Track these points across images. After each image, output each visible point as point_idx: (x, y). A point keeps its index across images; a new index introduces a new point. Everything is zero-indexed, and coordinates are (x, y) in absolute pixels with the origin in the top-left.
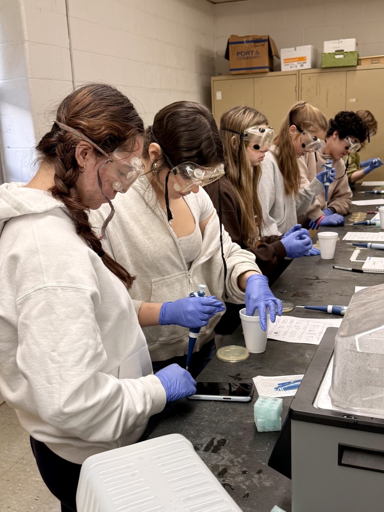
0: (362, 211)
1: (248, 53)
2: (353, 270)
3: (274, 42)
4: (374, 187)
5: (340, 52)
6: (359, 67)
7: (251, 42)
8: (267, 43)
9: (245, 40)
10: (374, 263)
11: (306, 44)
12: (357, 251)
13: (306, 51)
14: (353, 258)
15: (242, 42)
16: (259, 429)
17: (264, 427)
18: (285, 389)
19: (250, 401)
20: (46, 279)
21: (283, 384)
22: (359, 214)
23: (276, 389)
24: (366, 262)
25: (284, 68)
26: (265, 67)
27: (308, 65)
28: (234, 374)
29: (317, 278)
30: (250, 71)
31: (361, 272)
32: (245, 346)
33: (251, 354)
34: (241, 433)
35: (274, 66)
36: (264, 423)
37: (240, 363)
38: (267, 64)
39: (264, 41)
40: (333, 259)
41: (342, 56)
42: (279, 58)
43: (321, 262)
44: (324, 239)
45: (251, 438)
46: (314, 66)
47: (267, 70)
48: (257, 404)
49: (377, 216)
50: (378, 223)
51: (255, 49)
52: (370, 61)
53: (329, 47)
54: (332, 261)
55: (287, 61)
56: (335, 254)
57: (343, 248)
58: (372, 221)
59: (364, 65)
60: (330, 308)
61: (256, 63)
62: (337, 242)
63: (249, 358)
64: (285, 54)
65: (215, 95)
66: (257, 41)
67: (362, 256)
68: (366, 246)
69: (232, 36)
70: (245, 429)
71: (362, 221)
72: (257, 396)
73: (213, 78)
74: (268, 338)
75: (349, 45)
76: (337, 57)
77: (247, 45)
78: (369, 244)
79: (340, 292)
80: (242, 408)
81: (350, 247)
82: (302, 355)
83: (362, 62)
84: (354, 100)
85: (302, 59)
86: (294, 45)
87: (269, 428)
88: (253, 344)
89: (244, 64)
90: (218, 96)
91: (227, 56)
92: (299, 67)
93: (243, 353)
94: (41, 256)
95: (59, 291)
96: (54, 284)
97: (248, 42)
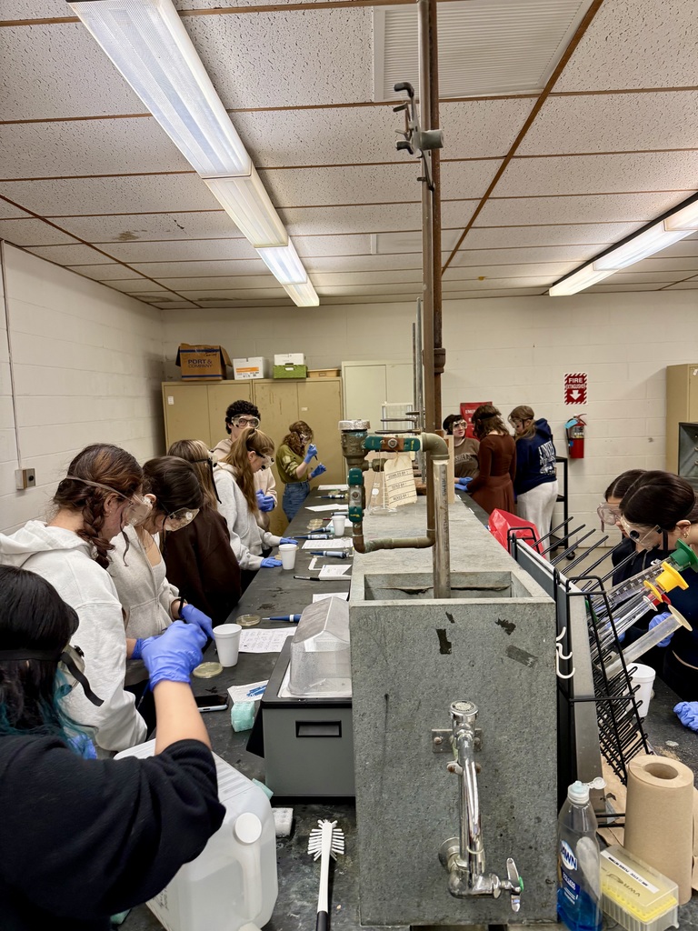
0: (319, 518)
1: (199, 361)
2: (311, 579)
3: (225, 351)
4: (329, 491)
5: (290, 365)
6: (308, 379)
7: (202, 351)
8: (219, 353)
9: (196, 349)
10: (329, 571)
11: (257, 356)
12: (315, 560)
13: (258, 363)
14: (311, 567)
15: (194, 351)
16: (236, 730)
17: (240, 728)
18: (256, 694)
19: (226, 709)
20: (83, 598)
21: (254, 691)
22: (316, 521)
23: (249, 695)
24: (322, 569)
25: (237, 377)
26: (219, 376)
27: (260, 375)
28: (211, 688)
29: (281, 590)
30: (203, 378)
31: (318, 580)
32: (218, 661)
33: (224, 668)
34: (221, 736)
35: (227, 374)
36: (239, 724)
37: (215, 678)
38: (220, 373)
39: (216, 351)
40: (293, 569)
41: (292, 369)
42: (231, 366)
43: (284, 572)
44: (285, 551)
45: (230, 738)
46: (267, 376)
47: (220, 378)
48: (233, 709)
49: (331, 524)
50: (332, 530)
51: (207, 358)
52: (317, 374)
53: (280, 360)
54: (293, 571)
55: (240, 370)
56: (295, 564)
57: (302, 557)
58: (327, 528)
59: (313, 377)
60: (292, 617)
61: (208, 371)
62: (297, 551)
63: (222, 673)
64: (237, 364)
65: (167, 400)
66: (209, 350)
67: (319, 565)
68: (322, 554)
69: (183, 344)
70: (224, 732)
71: (318, 528)
72: (233, 704)
73: (163, 384)
74: (240, 651)
75: (298, 359)
76: (287, 369)
77: (198, 354)
78: (325, 552)
79: (300, 601)
80: (220, 716)
81: (308, 556)
82: (270, 663)
83: (311, 375)
84: (306, 409)
85: (255, 370)
86: (246, 355)
87: (244, 728)
88: (226, 658)
89: (196, 371)
90: (171, 400)
91: (178, 363)
92: (252, 377)
93: (217, 668)
94: (77, 580)
95: (96, 607)
96: (91, 602)
97: (199, 351)
